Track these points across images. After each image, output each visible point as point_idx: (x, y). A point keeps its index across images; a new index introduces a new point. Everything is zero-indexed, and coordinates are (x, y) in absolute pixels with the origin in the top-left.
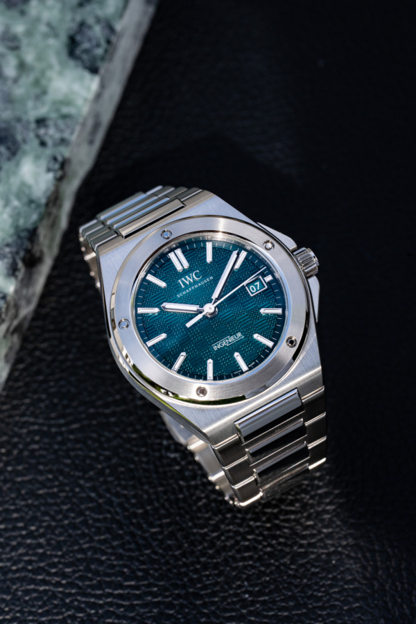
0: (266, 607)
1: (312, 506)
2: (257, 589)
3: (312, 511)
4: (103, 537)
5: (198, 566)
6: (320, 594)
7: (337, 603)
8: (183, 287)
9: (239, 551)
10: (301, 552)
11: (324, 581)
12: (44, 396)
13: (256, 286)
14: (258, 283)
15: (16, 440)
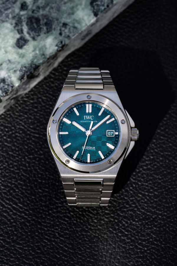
0: (61, 242)
1: (100, 215)
2: (62, 234)
3: (99, 217)
4: (21, 183)
5: (47, 213)
6: (82, 249)
7: (86, 256)
8: (85, 119)
9: (64, 216)
10: (85, 230)
11: (86, 245)
12: (33, 118)
13: (111, 133)
14: (112, 133)
15: (13, 128)
